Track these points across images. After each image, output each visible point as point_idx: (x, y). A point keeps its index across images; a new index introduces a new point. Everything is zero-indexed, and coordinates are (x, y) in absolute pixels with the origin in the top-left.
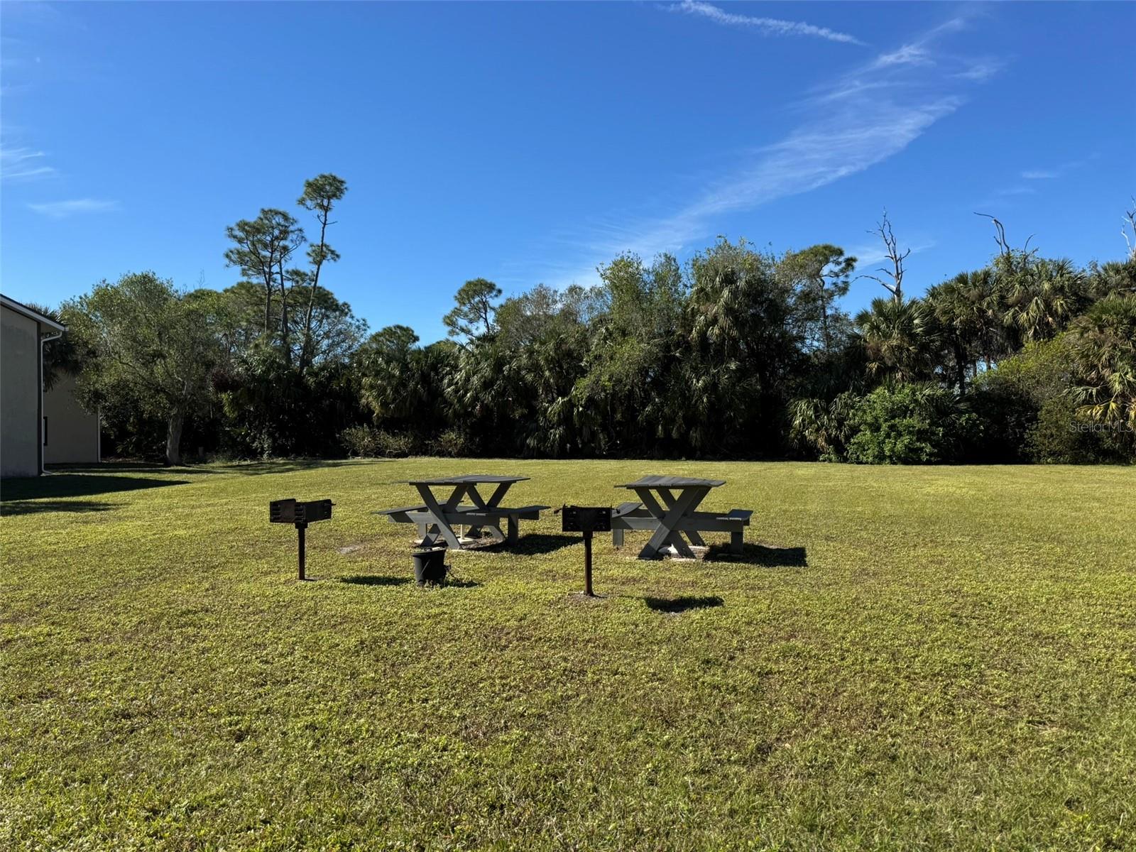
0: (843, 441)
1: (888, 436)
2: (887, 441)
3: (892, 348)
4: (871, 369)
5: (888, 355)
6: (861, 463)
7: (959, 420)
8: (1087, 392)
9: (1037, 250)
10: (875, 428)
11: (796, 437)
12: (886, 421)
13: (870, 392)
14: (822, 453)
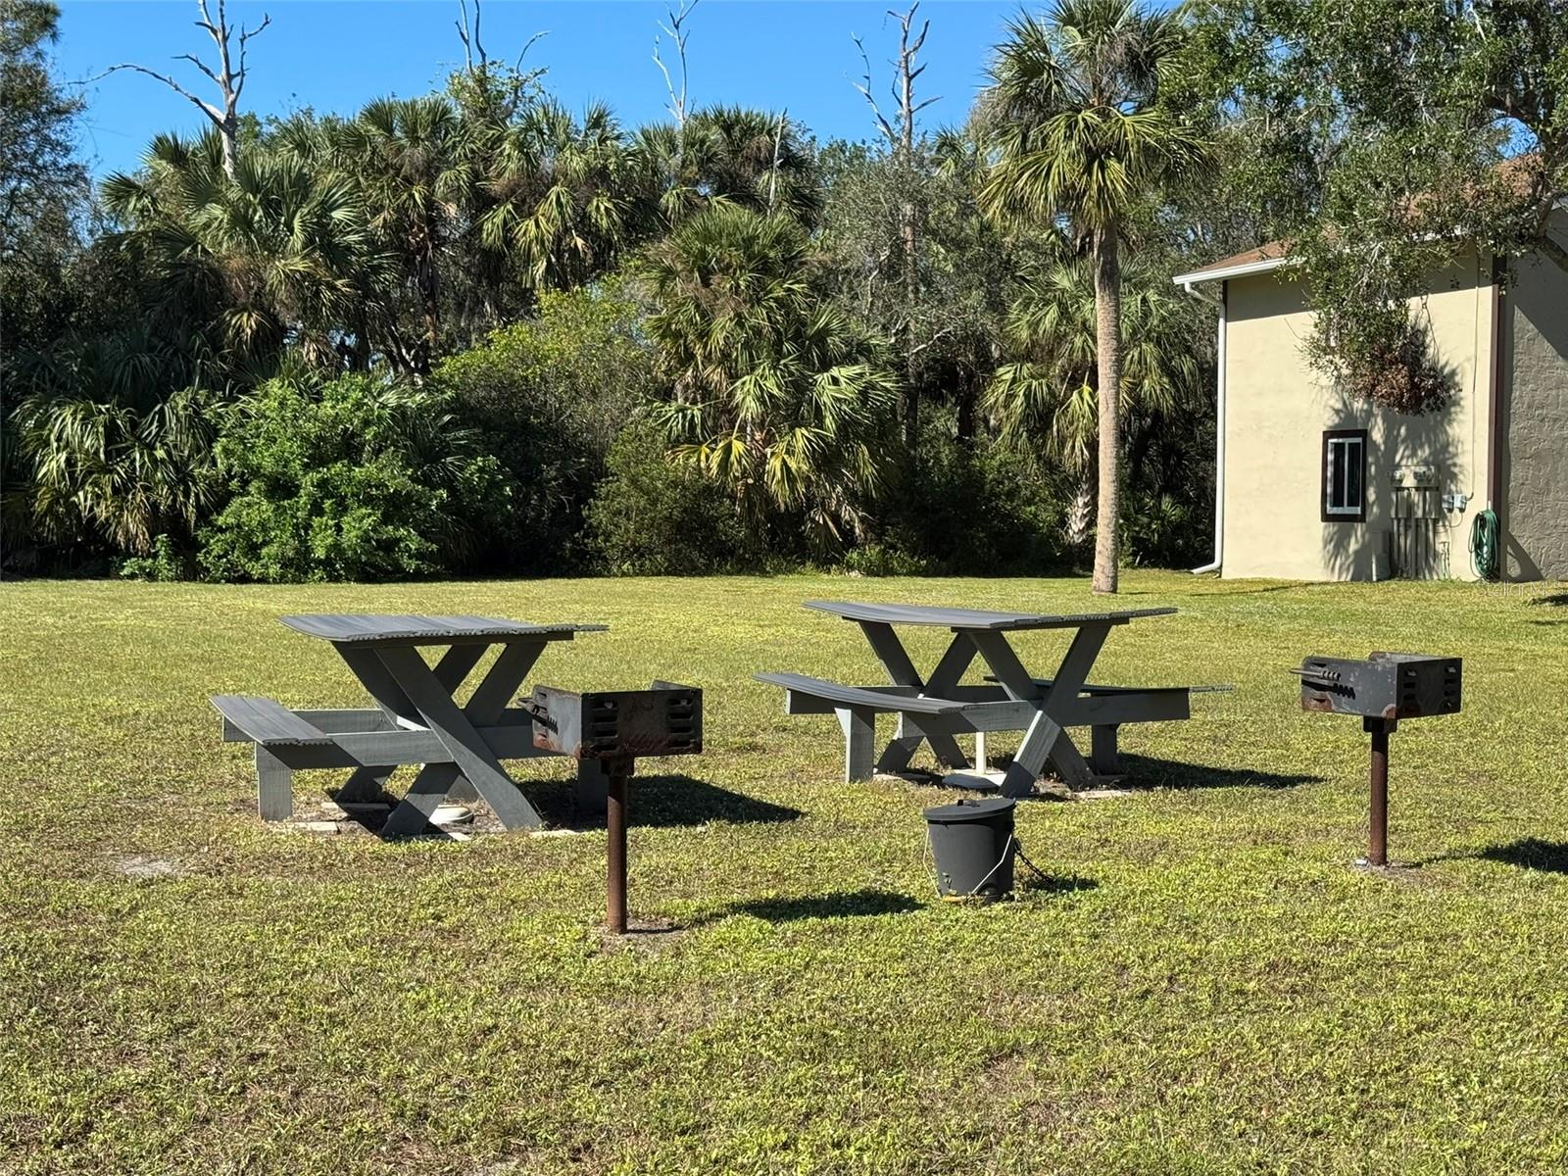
0: (193, 519)
1: (317, 509)
2: (316, 521)
3: (293, 280)
4: (239, 330)
5: (282, 294)
6: (245, 579)
7: (461, 469)
8: (684, 417)
9: (543, 71)
10: (281, 488)
11: (50, 510)
12: (306, 467)
13: (245, 391)
14: (128, 555)
